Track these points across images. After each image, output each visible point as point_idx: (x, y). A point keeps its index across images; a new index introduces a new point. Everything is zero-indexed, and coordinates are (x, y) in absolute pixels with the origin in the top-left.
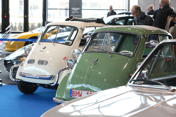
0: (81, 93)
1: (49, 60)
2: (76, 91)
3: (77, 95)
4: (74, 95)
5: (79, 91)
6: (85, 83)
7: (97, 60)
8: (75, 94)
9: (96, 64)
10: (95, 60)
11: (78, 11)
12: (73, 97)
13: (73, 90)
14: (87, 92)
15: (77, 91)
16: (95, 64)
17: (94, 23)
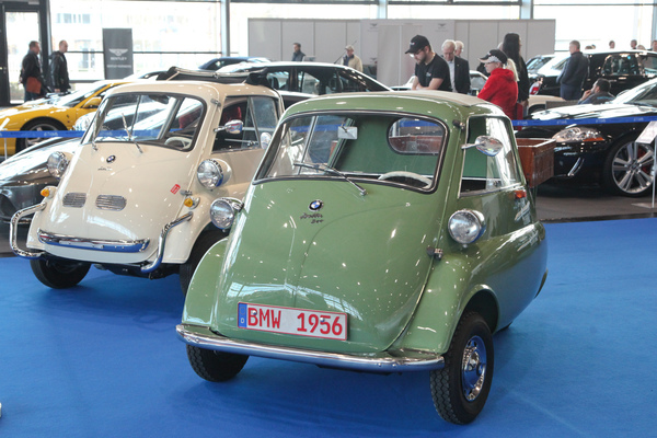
0: (276, 316)
1: (127, 193)
2: (258, 308)
3: (265, 323)
4: (253, 320)
5: (270, 309)
6: (288, 282)
7: (320, 207)
8: (258, 316)
9: (320, 218)
10: (313, 206)
11: (124, 55)
12: (248, 327)
13: (248, 306)
14: (299, 312)
15: (265, 310)
16: (317, 219)
17: (243, 84)
